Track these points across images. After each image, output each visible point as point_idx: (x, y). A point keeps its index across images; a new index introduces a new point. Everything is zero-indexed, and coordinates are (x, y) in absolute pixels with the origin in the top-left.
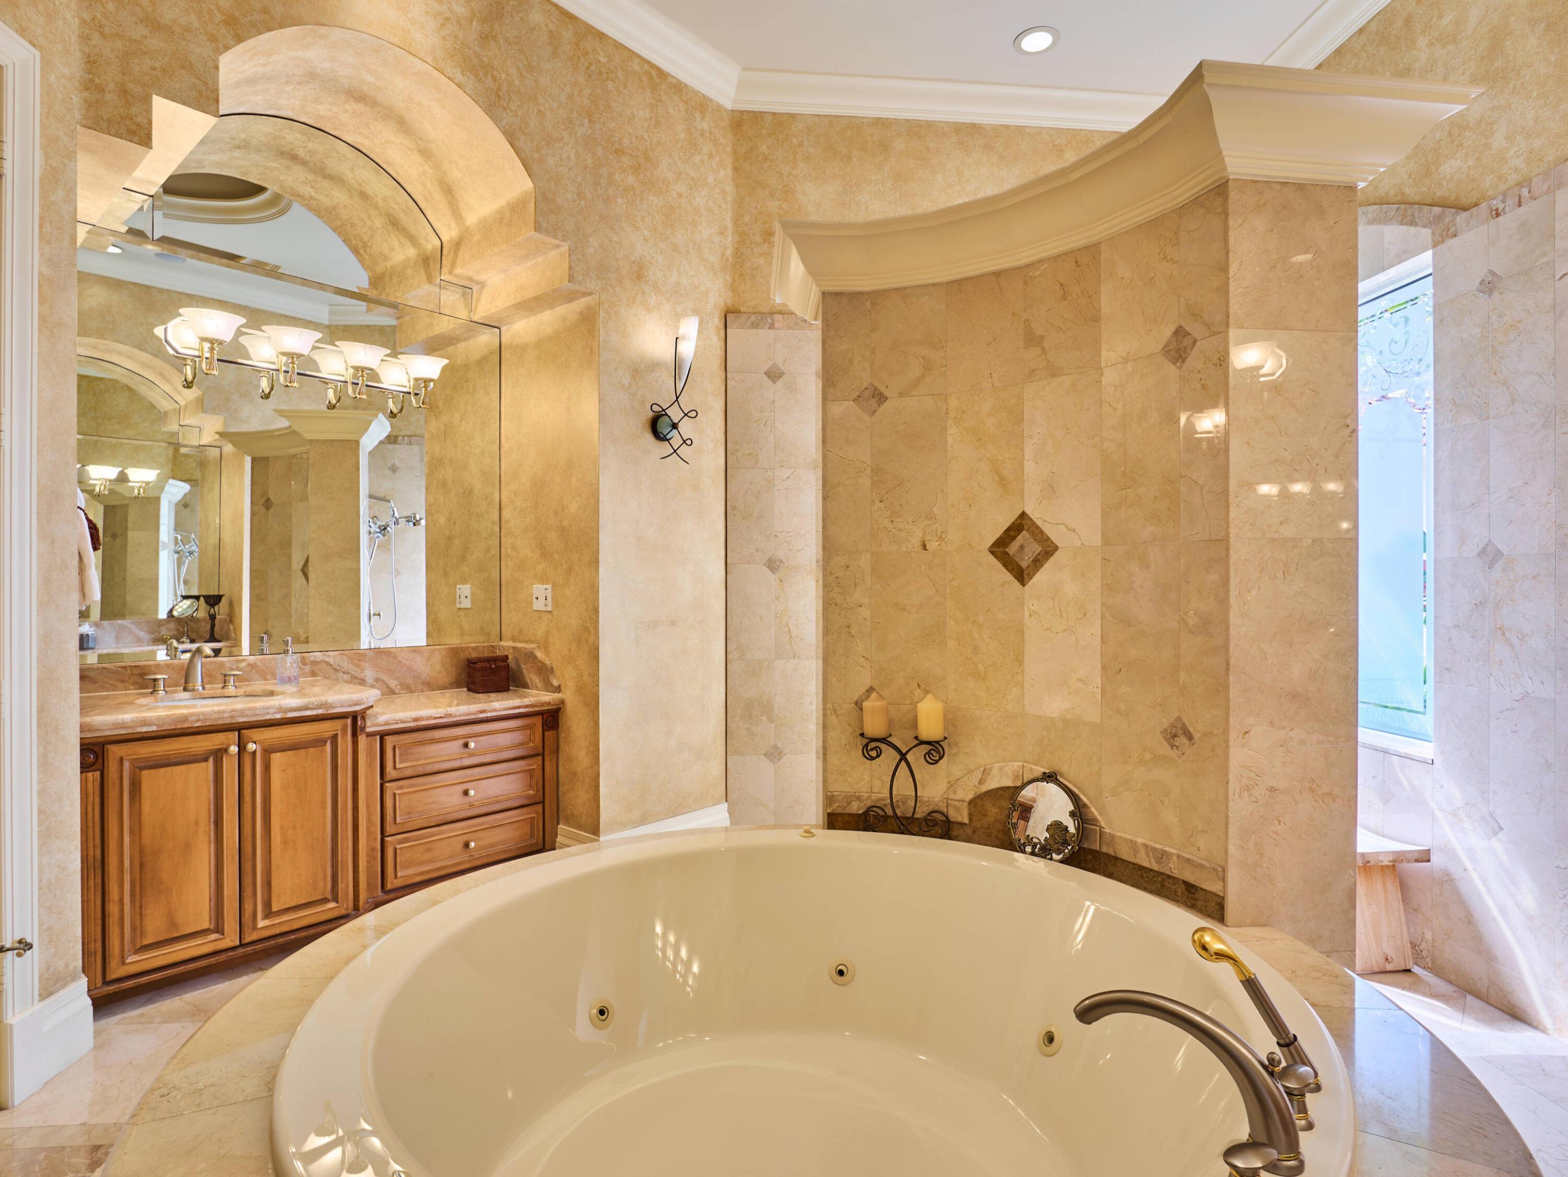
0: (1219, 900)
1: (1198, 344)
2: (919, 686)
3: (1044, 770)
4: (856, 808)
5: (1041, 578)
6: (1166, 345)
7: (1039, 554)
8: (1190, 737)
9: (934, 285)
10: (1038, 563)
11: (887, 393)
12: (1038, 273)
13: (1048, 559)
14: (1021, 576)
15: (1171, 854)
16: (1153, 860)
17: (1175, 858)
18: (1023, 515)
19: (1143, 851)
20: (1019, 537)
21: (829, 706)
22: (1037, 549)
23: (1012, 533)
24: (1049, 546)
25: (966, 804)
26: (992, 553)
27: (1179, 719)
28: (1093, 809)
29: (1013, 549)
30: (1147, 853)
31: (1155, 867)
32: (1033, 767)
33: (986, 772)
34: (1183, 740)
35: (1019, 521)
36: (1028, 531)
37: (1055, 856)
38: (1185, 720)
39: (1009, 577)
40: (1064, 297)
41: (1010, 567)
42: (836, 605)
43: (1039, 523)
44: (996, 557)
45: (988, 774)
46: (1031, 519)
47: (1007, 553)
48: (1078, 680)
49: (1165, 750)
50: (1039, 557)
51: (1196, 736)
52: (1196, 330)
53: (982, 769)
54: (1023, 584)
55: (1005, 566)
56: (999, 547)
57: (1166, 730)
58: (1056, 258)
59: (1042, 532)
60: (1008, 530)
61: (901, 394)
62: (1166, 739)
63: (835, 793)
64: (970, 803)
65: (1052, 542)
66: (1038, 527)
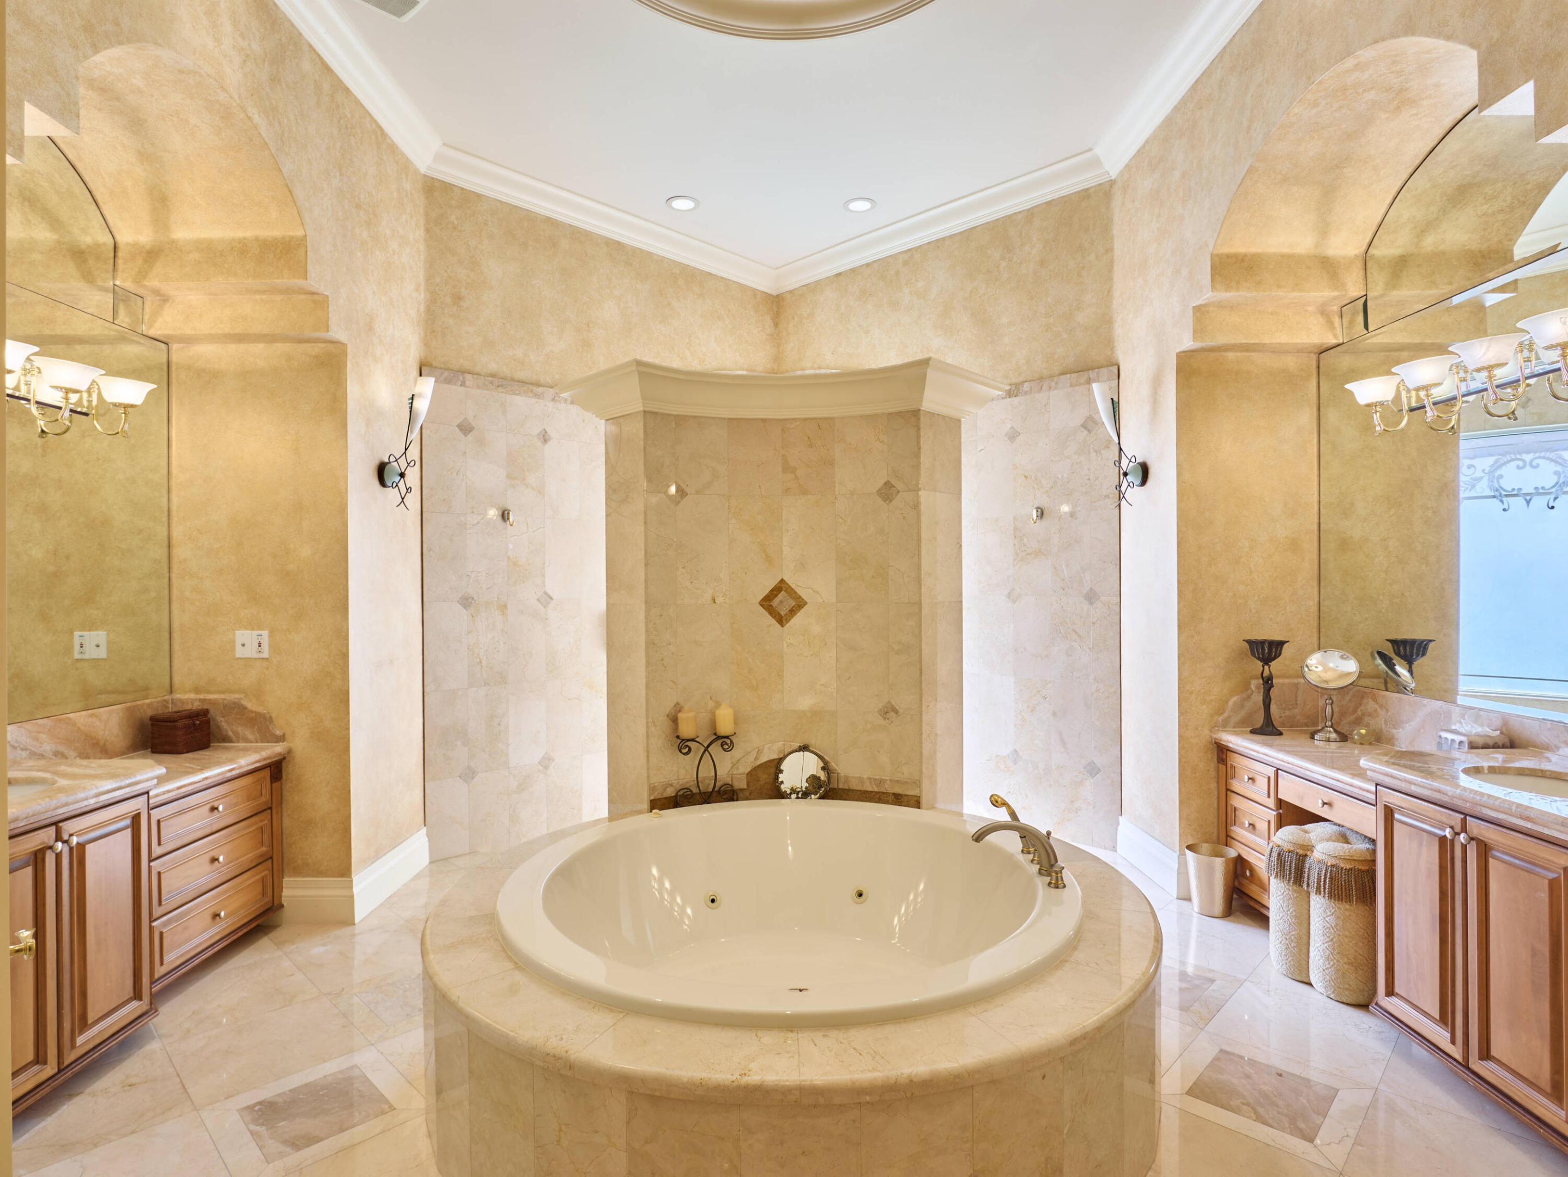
0: (916, 799)
1: (900, 494)
2: (711, 698)
3: (799, 745)
4: (670, 792)
5: (796, 621)
6: (879, 490)
7: (794, 606)
8: (897, 712)
9: (720, 418)
10: (793, 612)
11: (687, 490)
12: (792, 426)
13: (800, 610)
14: (781, 621)
15: (886, 780)
16: (874, 786)
17: (888, 782)
18: (782, 581)
19: (868, 782)
20: (779, 596)
21: (650, 720)
22: (792, 603)
23: (775, 592)
24: (800, 602)
25: (745, 776)
26: (761, 605)
27: (889, 702)
28: (833, 764)
29: (775, 602)
30: (870, 783)
31: (876, 789)
32: (792, 744)
33: (759, 752)
34: (892, 714)
35: (779, 585)
36: (786, 591)
37: (813, 796)
38: (893, 703)
39: (773, 621)
40: (811, 446)
41: (774, 615)
42: (654, 644)
43: (793, 586)
44: (764, 608)
45: (761, 753)
46: (787, 584)
47: (771, 606)
48: (821, 685)
49: (881, 721)
50: (794, 609)
51: (901, 711)
52: (899, 485)
53: (757, 750)
54: (782, 626)
55: (770, 614)
56: (766, 602)
57: (881, 710)
58: (805, 420)
59: (795, 592)
60: (772, 590)
61: (697, 492)
62: (881, 715)
63: (656, 784)
64: (748, 774)
65: (803, 599)
66: (792, 589)
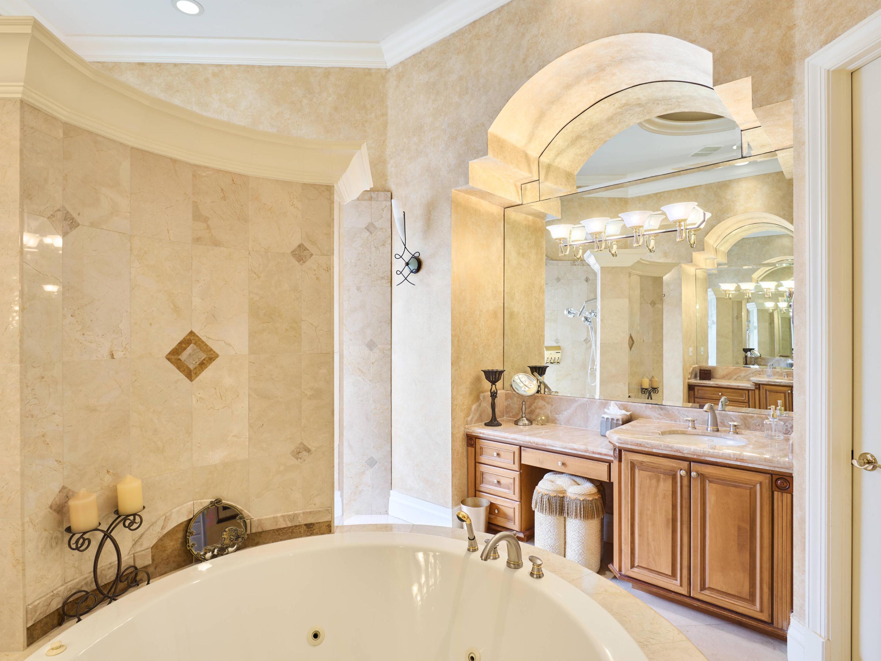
0: (327, 524)
1: (314, 256)
2: (108, 472)
3: (211, 500)
4: (56, 604)
5: (206, 374)
6: (293, 251)
7: (204, 360)
8: (309, 451)
10: (203, 365)
11: (79, 219)
12: (204, 174)
13: (211, 362)
14: (190, 375)
15: (299, 514)
16: (288, 522)
17: (301, 515)
18: (191, 333)
19: (281, 520)
20: (188, 348)
21: (27, 519)
22: (203, 356)
23: (184, 345)
24: (212, 354)
25: (150, 549)
26: (169, 359)
27: (302, 443)
28: (245, 511)
29: (184, 356)
30: (284, 520)
31: (290, 525)
32: (202, 501)
33: (167, 519)
34: (305, 453)
35: (188, 337)
36: (195, 344)
37: (230, 549)
38: (306, 443)
39: (181, 376)
40: (224, 198)
41: (182, 369)
42: (32, 416)
43: (204, 339)
44: (172, 362)
45: (169, 520)
46: (197, 336)
47: (179, 359)
48: (233, 436)
49: (294, 461)
50: (204, 362)
51: (313, 449)
52: (312, 248)
53: (164, 517)
54: (191, 380)
55: (179, 368)
56: (174, 355)
57: (293, 451)
58: (218, 171)
59: (206, 345)
60: (180, 343)
61: (92, 225)
62: (293, 456)
63: (36, 603)
64: (152, 548)
65: (214, 352)
66: (203, 342)
